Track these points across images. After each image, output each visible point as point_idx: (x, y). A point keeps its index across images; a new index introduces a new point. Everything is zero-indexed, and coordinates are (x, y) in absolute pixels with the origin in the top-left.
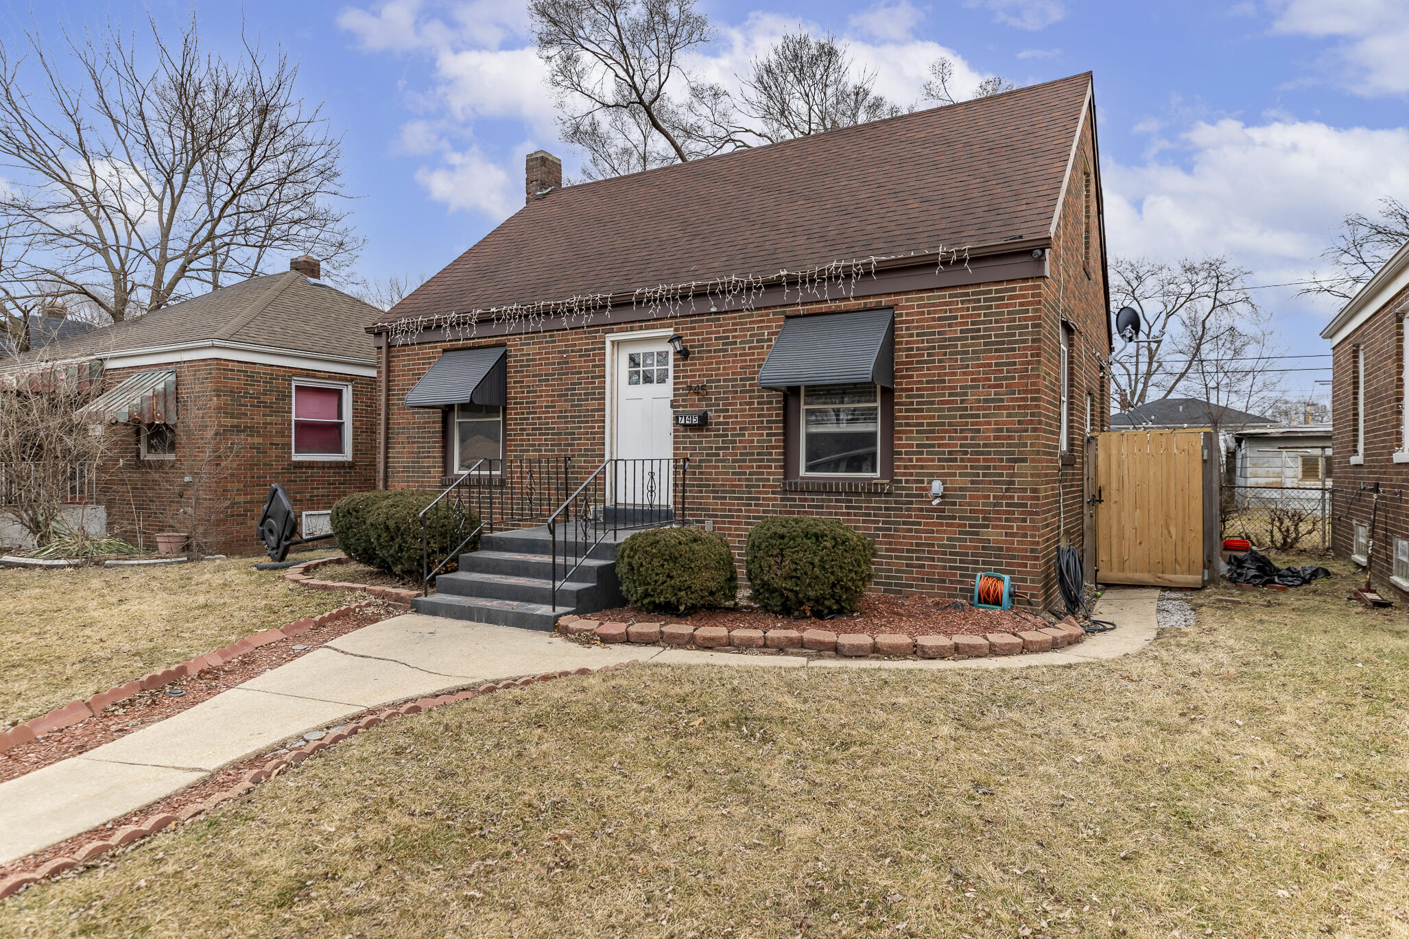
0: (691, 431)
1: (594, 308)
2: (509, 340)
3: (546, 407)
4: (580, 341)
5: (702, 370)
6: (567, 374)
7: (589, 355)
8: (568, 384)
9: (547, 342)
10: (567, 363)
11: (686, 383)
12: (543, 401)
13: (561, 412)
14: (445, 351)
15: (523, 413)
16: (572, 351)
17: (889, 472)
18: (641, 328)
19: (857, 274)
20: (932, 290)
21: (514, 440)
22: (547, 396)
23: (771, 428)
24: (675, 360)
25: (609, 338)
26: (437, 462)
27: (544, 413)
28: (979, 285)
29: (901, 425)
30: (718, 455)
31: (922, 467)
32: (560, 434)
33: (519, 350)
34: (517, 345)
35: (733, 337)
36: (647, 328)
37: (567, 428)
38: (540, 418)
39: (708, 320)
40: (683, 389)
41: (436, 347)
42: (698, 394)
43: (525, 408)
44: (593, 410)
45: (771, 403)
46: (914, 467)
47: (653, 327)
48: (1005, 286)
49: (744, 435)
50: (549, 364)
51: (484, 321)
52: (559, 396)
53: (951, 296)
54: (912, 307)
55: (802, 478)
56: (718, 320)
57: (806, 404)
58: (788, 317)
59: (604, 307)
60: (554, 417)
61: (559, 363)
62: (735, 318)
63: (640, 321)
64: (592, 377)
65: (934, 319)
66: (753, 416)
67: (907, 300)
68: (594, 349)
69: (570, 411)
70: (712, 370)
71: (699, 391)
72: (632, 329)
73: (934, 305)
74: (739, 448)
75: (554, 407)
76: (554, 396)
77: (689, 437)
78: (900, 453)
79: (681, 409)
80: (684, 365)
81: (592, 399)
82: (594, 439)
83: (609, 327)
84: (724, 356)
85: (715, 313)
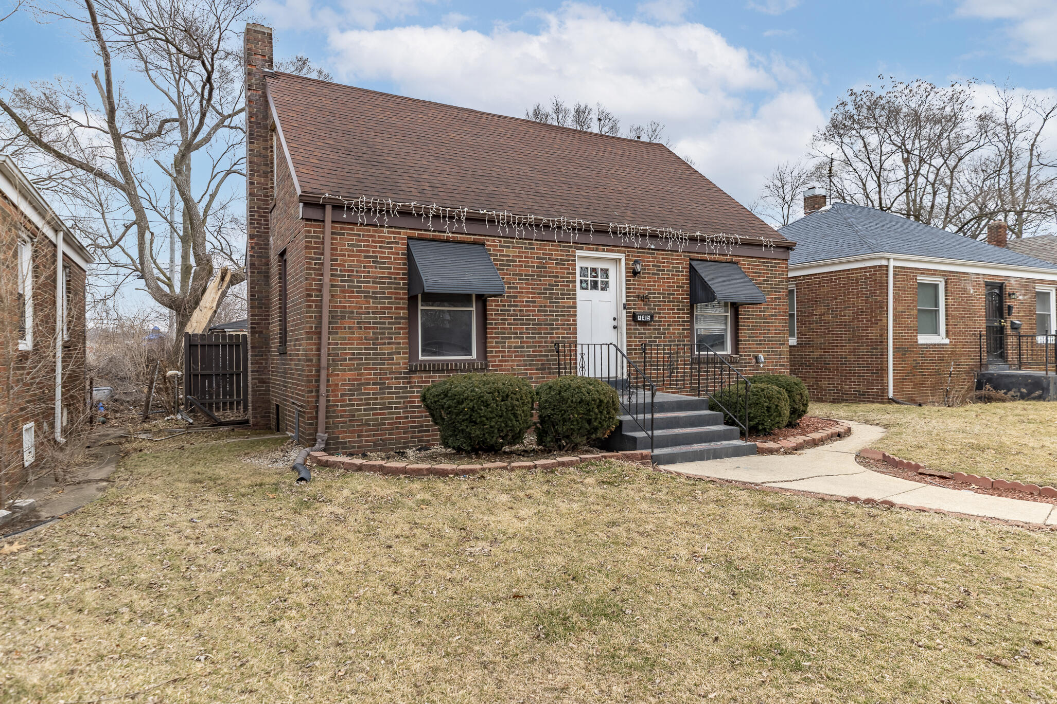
0: (639, 325)
1: (580, 230)
2: (488, 240)
3: (527, 302)
4: (557, 253)
5: (645, 285)
6: (546, 276)
7: (564, 264)
8: (546, 285)
9: (526, 248)
10: (545, 268)
11: (635, 293)
12: (524, 297)
13: (541, 306)
14: (409, 238)
15: (504, 306)
16: (549, 259)
17: (736, 349)
18: (603, 250)
20: (752, 257)
21: (495, 328)
22: (527, 293)
23: (684, 325)
24: (627, 276)
25: (579, 253)
26: (402, 348)
27: (525, 306)
28: (768, 259)
29: (741, 326)
30: (656, 341)
31: (750, 348)
32: (541, 324)
33: (499, 251)
34: (496, 246)
35: (663, 266)
36: (608, 251)
37: (547, 320)
38: (521, 311)
39: (648, 253)
40: (634, 297)
41: (399, 233)
42: (643, 301)
43: (506, 301)
44: (568, 307)
45: (684, 310)
46: (747, 348)
47: (612, 251)
48: (777, 261)
49: (669, 329)
50: (529, 266)
52: (539, 293)
53: (759, 262)
54: (745, 265)
55: (696, 355)
56: (654, 254)
57: (696, 312)
58: (690, 259)
59: (587, 230)
60: (534, 311)
61: (538, 267)
62: (663, 255)
63: (603, 245)
64: (567, 282)
65: (753, 273)
66: (674, 317)
67: (743, 261)
68: (568, 260)
69: (549, 307)
70: (651, 286)
71: (644, 299)
72: (597, 250)
73: (753, 265)
74: (667, 337)
75: (535, 302)
76: (534, 293)
77: (638, 329)
78: (741, 341)
79: (632, 310)
80: (634, 281)
81: (567, 299)
82: (570, 329)
83: (580, 245)
84: (658, 278)
85: (652, 249)
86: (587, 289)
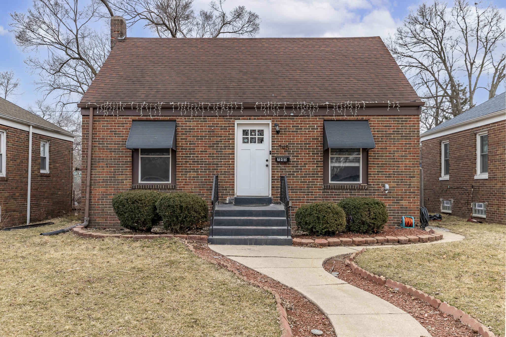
0: (281, 164)
1: (234, 108)
2: (178, 119)
3: (201, 151)
4: (222, 122)
5: (286, 139)
6: (214, 137)
7: (227, 129)
8: (214, 141)
9: (201, 121)
10: (214, 132)
11: (278, 144)
12: (200, 149)
13: (210, 154)
14: (133, 121)
15: (187, 154)
16: (216, 126)
17: (366, 180)
18: (255, 119)
19: (358, 107)
20: (382, 116)
21: (181, 167)
22: (201, 146)
23: (318, 164)
24: (272, 134)
25: (237, 122)
26: (128, 177)
27: (200, 154)
28: (399, 115)
29: (371, 164)
30: (294, 174)
31: (379, 179)
32: (210, 164)
33: (184, 124)
34: (183, 121)
35: (301, 126)
36: (258, 119)
37: (214, 162)
38: (197, 157)
39: (288, 119)
40: (277, 146)
41: (128, 118)
42: (284, 149)
43: (188, 152)
44: (228, 154)
45: (318, 154)
46: (376, 179)
47: (261, 119)
48: (408, 117)
49: (306, 167)
50: (203, 132)
51: (166, 108)
52: (208, 147)
53: (389, 118)
54: (375, 121)
55: (330, 184)
56: (294, 118)
57: (331, 155)
58: (324, 120)
59: (239, 108)
60: (206, 157)
61: (208, 132)
62: (302, 119)
63: (254, 116)
64: (228, 139)
65: (383, 126)
66: (310, 159)
67: (373, 118)
68: (230, 126)
69: (216, 154)
70: (291, 139)
71: (285, 148)
72: (250, 119)
73: (383, 121)
74: (303, 172)
75: (207, 152)
76: (206, 147)
77: (280, 167)
78: (371, 174)
79: (276, 155)
80: (277, 137)
81: (228, 149)
82: (230, 167)
83: (239, 117)
84: (296, 134)
85: (292, 116)
86: (248, 142)
